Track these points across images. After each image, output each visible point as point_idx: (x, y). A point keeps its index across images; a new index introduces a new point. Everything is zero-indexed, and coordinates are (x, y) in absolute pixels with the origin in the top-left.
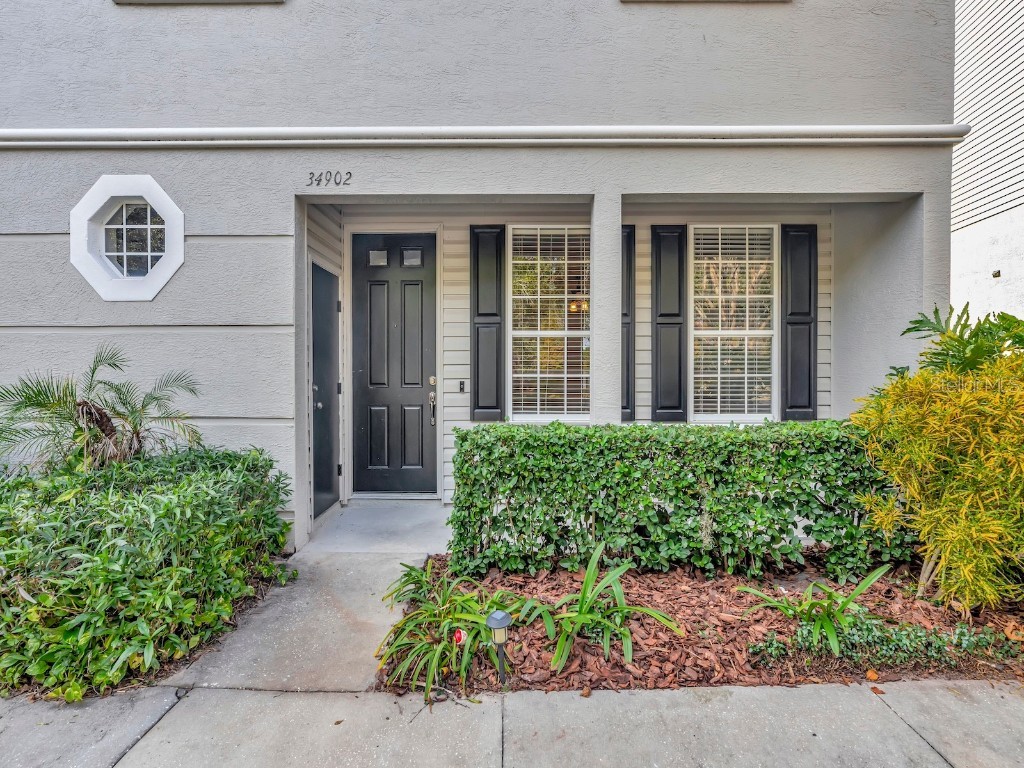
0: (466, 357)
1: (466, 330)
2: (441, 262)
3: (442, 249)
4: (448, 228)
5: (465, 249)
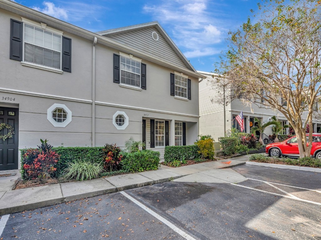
0: (150, 138)
1: (150, 134)
3: (147, 122)
4: (148, 119)
5: (150, 122)
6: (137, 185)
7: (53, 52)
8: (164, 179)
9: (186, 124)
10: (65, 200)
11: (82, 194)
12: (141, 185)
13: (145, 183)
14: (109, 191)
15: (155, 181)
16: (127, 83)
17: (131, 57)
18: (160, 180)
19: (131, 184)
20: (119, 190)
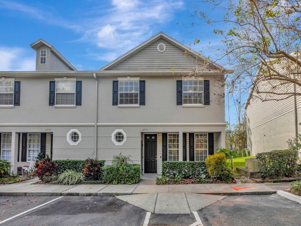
0: (162, 153)
1: (162, 149)
2: (158, 138)
3: (158, 136)
4: (159, 133)
5: (162, 136)
6: (79, 193)
7: (71, 94)
8: (107, 193)
9: (214, 134)
10: (27, 194)
11: (37, 193)
12: (82, 195)
13: (87, 193)
14: (55, 194)
15: (97, 193)
16: (126, 103)
17: (128, 79)
18: (103, 193)
19: (74, 192)
20: (63, 195)
